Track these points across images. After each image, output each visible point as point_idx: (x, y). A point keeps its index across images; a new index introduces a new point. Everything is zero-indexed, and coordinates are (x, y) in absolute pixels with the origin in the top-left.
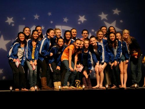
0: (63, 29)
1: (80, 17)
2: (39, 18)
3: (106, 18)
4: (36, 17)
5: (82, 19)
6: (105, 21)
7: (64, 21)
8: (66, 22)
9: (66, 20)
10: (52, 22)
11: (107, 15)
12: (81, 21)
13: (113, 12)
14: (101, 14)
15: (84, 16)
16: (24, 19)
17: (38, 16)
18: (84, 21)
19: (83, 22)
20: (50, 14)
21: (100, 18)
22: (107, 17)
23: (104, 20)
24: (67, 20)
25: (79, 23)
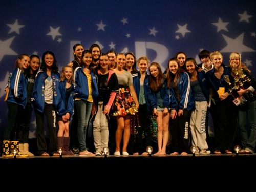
0: (148, 47)
1: (179, 26)
2: (105, 28)
3: (226, 29)
4: (101, 26)
5: (183, 30)
6: (224, 34)
7: (150, 33)
8: (154, 35)
9: (153, 32)
10: (128, 36)
11: (228, 23)
12: (180, 34)
13: (239, 18)
14: (217, 21)
15: (186, 26)
16: (79, 29)
17: (105, 25)
18: (186, 34)
19: (184, 35)
20: (125, 21)
21: (216, 28)
22: (227, 27)
23: (223, 31)
24: (156, 32)
25: (177, 37)
